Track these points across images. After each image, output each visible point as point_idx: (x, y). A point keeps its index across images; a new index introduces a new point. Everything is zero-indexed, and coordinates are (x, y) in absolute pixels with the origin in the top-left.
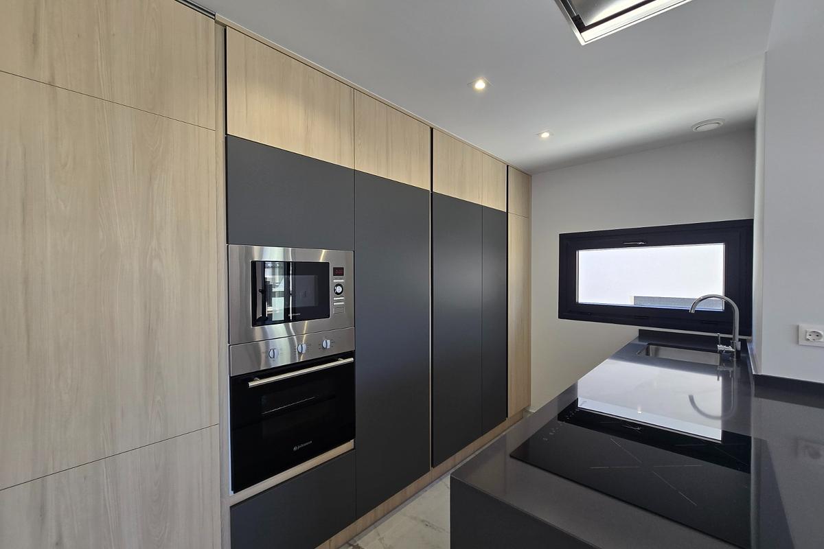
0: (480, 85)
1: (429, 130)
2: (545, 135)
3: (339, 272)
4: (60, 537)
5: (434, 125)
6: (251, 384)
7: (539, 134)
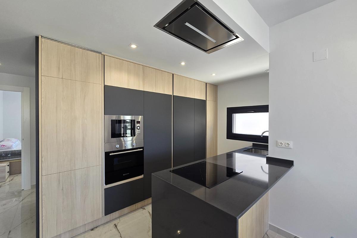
0: (183, 64)
1: (172, 75)
2: (214, 75)
3: (138, 122)
4: (63, 188)
5: (173, 73)
6: (110, 154)
7: (212, 74)
